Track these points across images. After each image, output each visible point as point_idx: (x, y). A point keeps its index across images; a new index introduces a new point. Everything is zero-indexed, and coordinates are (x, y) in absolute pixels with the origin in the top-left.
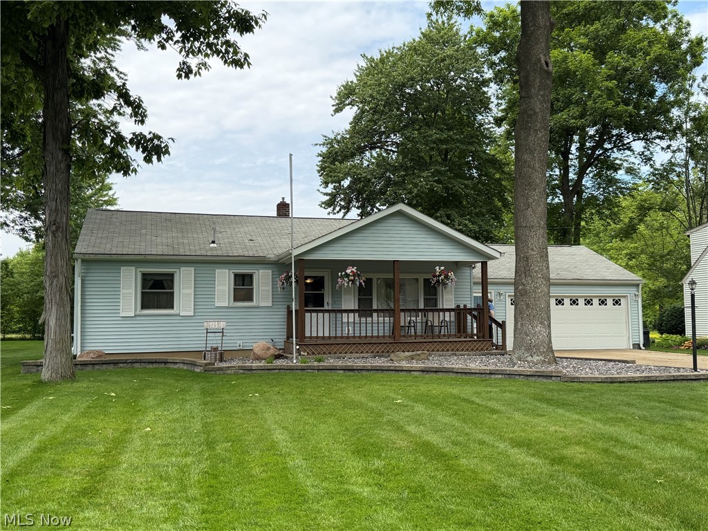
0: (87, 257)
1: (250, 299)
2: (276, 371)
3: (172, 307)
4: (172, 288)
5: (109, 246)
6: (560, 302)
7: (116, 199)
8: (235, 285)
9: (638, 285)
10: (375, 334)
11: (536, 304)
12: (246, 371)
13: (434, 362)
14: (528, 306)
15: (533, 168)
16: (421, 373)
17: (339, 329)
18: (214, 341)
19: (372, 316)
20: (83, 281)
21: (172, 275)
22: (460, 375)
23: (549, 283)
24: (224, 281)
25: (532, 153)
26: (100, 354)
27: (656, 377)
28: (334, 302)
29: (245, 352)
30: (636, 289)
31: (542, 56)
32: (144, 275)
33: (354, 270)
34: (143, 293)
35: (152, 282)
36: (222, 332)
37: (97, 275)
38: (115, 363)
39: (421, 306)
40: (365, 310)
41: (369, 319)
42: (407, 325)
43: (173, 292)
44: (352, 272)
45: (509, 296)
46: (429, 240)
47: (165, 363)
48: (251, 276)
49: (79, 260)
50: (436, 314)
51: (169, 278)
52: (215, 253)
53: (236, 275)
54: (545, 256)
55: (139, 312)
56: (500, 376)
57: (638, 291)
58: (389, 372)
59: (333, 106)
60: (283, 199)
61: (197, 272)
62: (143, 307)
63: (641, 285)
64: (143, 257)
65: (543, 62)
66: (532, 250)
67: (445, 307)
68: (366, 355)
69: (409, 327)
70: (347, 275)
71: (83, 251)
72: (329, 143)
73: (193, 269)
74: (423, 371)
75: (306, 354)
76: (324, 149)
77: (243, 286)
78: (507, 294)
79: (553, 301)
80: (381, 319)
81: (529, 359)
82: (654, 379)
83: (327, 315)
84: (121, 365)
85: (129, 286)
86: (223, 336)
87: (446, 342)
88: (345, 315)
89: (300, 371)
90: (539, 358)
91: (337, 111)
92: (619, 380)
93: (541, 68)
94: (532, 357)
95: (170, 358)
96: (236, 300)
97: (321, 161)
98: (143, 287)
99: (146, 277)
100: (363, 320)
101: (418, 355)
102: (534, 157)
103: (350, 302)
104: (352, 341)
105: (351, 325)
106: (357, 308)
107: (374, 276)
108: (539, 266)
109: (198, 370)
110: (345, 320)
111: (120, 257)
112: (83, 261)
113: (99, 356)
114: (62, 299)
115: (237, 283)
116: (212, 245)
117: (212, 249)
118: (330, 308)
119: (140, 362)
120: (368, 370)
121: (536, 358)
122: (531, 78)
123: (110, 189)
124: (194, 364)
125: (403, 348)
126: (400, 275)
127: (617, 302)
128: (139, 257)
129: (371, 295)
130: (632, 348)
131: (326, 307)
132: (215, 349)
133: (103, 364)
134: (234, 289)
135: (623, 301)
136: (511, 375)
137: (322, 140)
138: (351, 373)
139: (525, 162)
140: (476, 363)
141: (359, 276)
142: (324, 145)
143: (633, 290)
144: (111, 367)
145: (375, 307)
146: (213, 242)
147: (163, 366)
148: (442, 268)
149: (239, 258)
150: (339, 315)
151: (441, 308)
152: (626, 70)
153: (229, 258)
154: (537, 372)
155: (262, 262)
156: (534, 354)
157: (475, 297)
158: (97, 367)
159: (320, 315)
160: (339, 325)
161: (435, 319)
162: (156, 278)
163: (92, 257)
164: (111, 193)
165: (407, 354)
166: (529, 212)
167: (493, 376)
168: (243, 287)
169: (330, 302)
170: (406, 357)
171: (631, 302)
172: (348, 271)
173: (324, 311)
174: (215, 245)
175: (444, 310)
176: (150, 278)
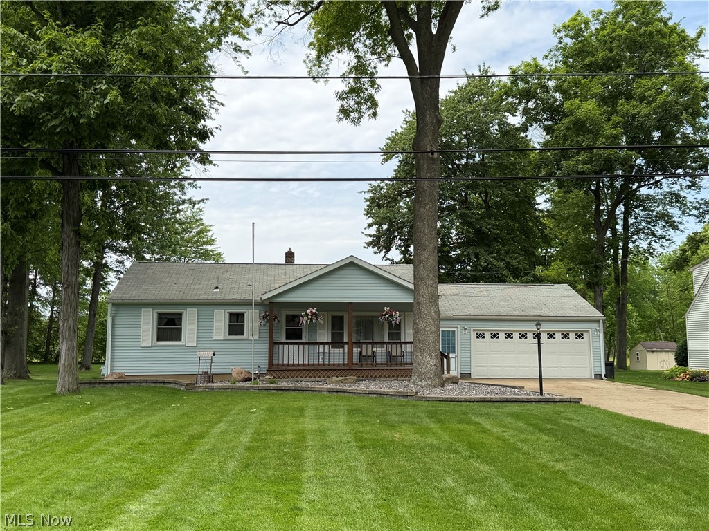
0: (116, 302)
1: (242, 333)
3: (180, 340)
4: (181, 325)
5: (135, 292)
8: (230, 321)
9: (598, 321)
10: (336, 362)
17: (311, 358)
18: (205, 367)
19: (343, 347)
20: (113, 319)
21: (181, 314)
24: (221, 319)
28: (310, 336)
29: (226, 376)
30: (597, 325)
31: (428, 146)
32: (160, 315)
33: (314, 311)
34: (158, 329)
35: (166, 320)
36: (211, 360)
37: (124, 316)
38: (128, 382)
39: (386, 340)
40: (336, 342)
41: (341, 350)
43: (181, 328)
44: (311, 312)
45: (474, 330)
46: (378, 285)
47: (164, 383)
48: (243, 315)
49: (111, 304)
50: (399, 346)
51: (179, 317)
52: (218, 297)
53: (231, 315)
55: (155, 343)
57: (599, 327)
60: (290, 249)
61: (200, 312)
62: (159, 339)
63: (601, 321)
64: (158, 301)
67: (406, 341)
70: (307, 315)
71: (115, 297)
73: (196, 310)
74: (329, 391)
75: (272, 377)
76: (368, 196)
77: (237, 322)
78: (472, 329)
80: (332, 351)
81: (419, 383)
82: (489, 400)
83: (301, 347)
84: (132, 384)
85: (148, 323)
86: (212, 362)
90: (426, 383)
92: (457, 400)
94: (421, 381)
95: (167, 379)
96: (230, 333)
97: (368, 206)
98: (159, 324)
99: (161, 317)
100: (337, 350)
101: (347, 379)
103: (324, 336)
104: (317, 368)
105: (326, 354)
106: (330, 341)
109: (182, 389)
110: (321, 350)
111: (141, 301)
112: (114, 304)
113: (120, 377)
115: (232, 320)
116: (216, 290)
117: (213, 293)
120: (293, 390)
121: (424, 383)
122: (421, 164)
124: (180, 384)
127: (579, 336)
128: (155, 301)
129: (343, 330)
130: (594, 378)
131: (304, 340)
132: (206, 373)
133: (120, 383)
134: (229, 325)
135: (585, 335)
137: (367, 188)
142: (368, 192)
143: (595, 326)
144: (125, 385)
145: (346, 340)
146: (217, 288)
147: (162, 385)
148: (389, 308)
149: (232, 301)
150: (312, 347)
152: (634, 116)
153: (223, 301)
155: (248, 303)
157: (442, 331)
158: (115, 385)
159: (296, 347)
160: (316, 355)
162: (170, 317)
163: (120, 301)
165: (340, 378)
167: (370, 396)
168: (236, 325)
169: (307, 336)
170: (337, 381)
171: (592, 336)
172: (308, 312)
173: (299, 344)
174: (218, 290)
175: (406, 343)
176: (164, 317)
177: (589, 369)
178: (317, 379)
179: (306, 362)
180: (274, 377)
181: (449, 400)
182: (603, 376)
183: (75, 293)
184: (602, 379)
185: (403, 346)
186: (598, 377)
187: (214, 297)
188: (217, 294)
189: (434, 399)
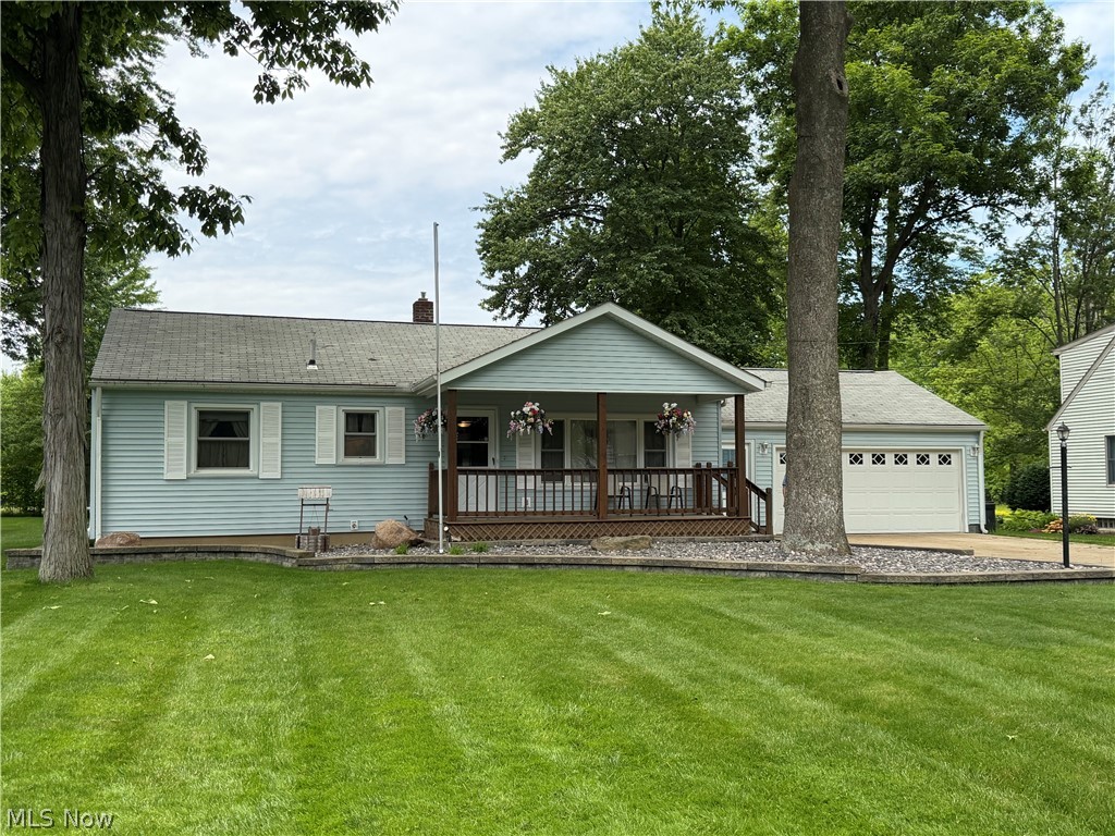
0: (111, 385)
1: (371, 452)
2: (413, 566)
3: (247, 465)
4: (247, 435)
5: (145, 367)
6: (856, 459)
7: (156, 294)
8: (347, 430)
9: (978, 433)
10: (568, 508)
11: (820, 462)
12: (364, 567)
13: (661, 552)
14: (807, 465)
15: (818, 248)
16: (639, 569)
17: (511, 501)
18: (314, 518)
19: (562, 480)
20: (104, 423)
21: (246, 414)
22: (700, 572)
23: (841, 429)
24: (329, 425)
25: (815, 224)
26: (132, 539)
27: (1006, 576)
28: (503, 458)
29: (362, 537)
30: (975, 440)
31: (832, 71)
32: (201, 413)
33: (535, 407)
34: (200, 442)
35: (214, 426)
36: (327, 505)
37: (127, 414)
38: (156, 553)
39: (641, 465)
40: (551, 470)
41: (559, 486)
42: (618, 494)
43: (248, 442)
44: (532, 410)
45: (778, 449)
48: (372, 417)
49: (99, 390)
50: (664, 477)
51: (242, 418)
52: (314, 380)
53: (348, 415)
54: (834, 387)
55: (194, 471)
56: (763, 574)
57: (978, 442)
58: (590, 568)
59: (502, 147)
60: (423, 294)
61: (287, 409)
62: (200, 465)
63: (982, 433)
64: (200, 386)
65: (834, 81)
66: (815, 377)
67: (677, 467)
68: (553, 541)
69: (621, 497)
70: (524, 416)
71: (105, 375)
72: (497, 206)
73: (280, 404)
74: (643, 566)
75: (459, 539)
76: (488, 217)
77: (360, 431)
78: (775, 447)
79: (846, 458)
80: (577, 485)
81: (809, 547)
82: (1003, 578)
83: (492, 478)
84: (165, 556)
85: (178, 432)
86: (327, 510)
87: (678, 521)
88: (521, 478)
89: (449, 567)
90: (823, 546)
91: (507, 156)
92: (947, 580)
93: (831, 91)
94: (813, 544)
95: (244, 546)
96: (347, 454)
97: (483, 236)
98: (201, 433)
99: (204, 417)
100: (549, 486)
101: (636, 541)
102: (819, 230)
103: (529, 458)
104: (531, 518)
105: (529, 493)
106: (539, 467)
107: (567, 418)
108: (825, 403)
109: (287, 564)
110: (521, 486)
111: (163, 385)
112: (104, 391)
113: (131, 542)
114: (71, 452)
115: (350, 428)
116: (311, 367)
118: (498, 468)
119: (196, 551)
120: (557, 564)
121: (819, 547)
122: (815, 107)
123: (148, 276)
124: (281, 555)
125: (611, 531)
126: (608, 415)
127: (945, 460)
128: (194, 386)
129: (562, 447)
130: (967, 531)
131: (491, 466)
132: (316, 532)
133: (136, 554)
134: (346, 436)
135: (954, 458)
136: (780, 573)
137: (484, 202)
138: (530, 569)
139: (805, 239)
140: (726, 554)
141: (542, 416)
143: (970, 441)
144: (149, 559)
145: (567, 466)
146: (312, 362)
147: (232, 557)
148: (674, 405)
149: (354, 388)
150: (511, 478)
151: (671, 467)
152: (962, 95)
153: (337, 388)
154: (820, 567)
155: (389, 394)
156: (817, 539)
157: (724, 450)
158: (127, 559)
159: (482, 478)
160: (511, 494)
161: (661, 485)
162: (222, 419)
163: (119, 385)
164: (148, 283)
165: (618, 539)
166: (811, 317)
167: (752, 574)
168: (360, 434)
169: (498, 458)
170: (617, 545)
171: (967, 459)
172: (526, 409)
173: (487, 473)
174: (316, 367)
175: (676, 471)
176: (211, 418)
177: (959, 515)
178: (547, 541)
179: (492, 509)
180: (462, 538)
181: (932, 581)
182: (983, 528)
183: (78, 355)
184: (981, 532)
185: (671, 476)
186: (975, 529)
187: (306, 380)
188: (311, 374)
189: (902, 580)
